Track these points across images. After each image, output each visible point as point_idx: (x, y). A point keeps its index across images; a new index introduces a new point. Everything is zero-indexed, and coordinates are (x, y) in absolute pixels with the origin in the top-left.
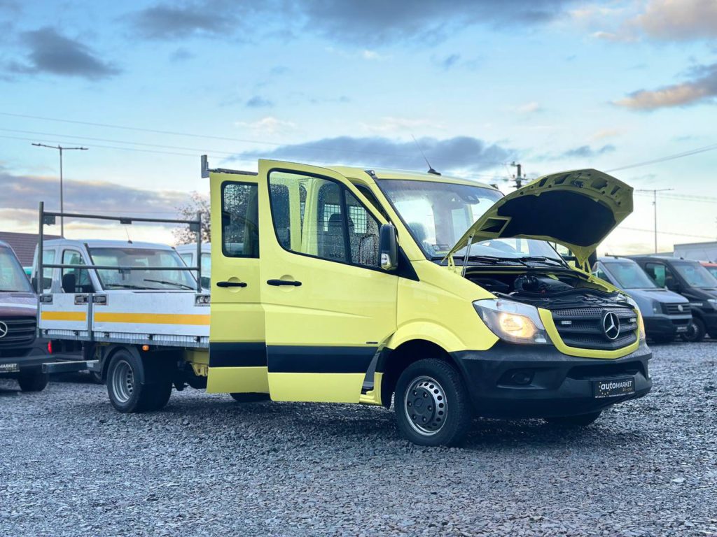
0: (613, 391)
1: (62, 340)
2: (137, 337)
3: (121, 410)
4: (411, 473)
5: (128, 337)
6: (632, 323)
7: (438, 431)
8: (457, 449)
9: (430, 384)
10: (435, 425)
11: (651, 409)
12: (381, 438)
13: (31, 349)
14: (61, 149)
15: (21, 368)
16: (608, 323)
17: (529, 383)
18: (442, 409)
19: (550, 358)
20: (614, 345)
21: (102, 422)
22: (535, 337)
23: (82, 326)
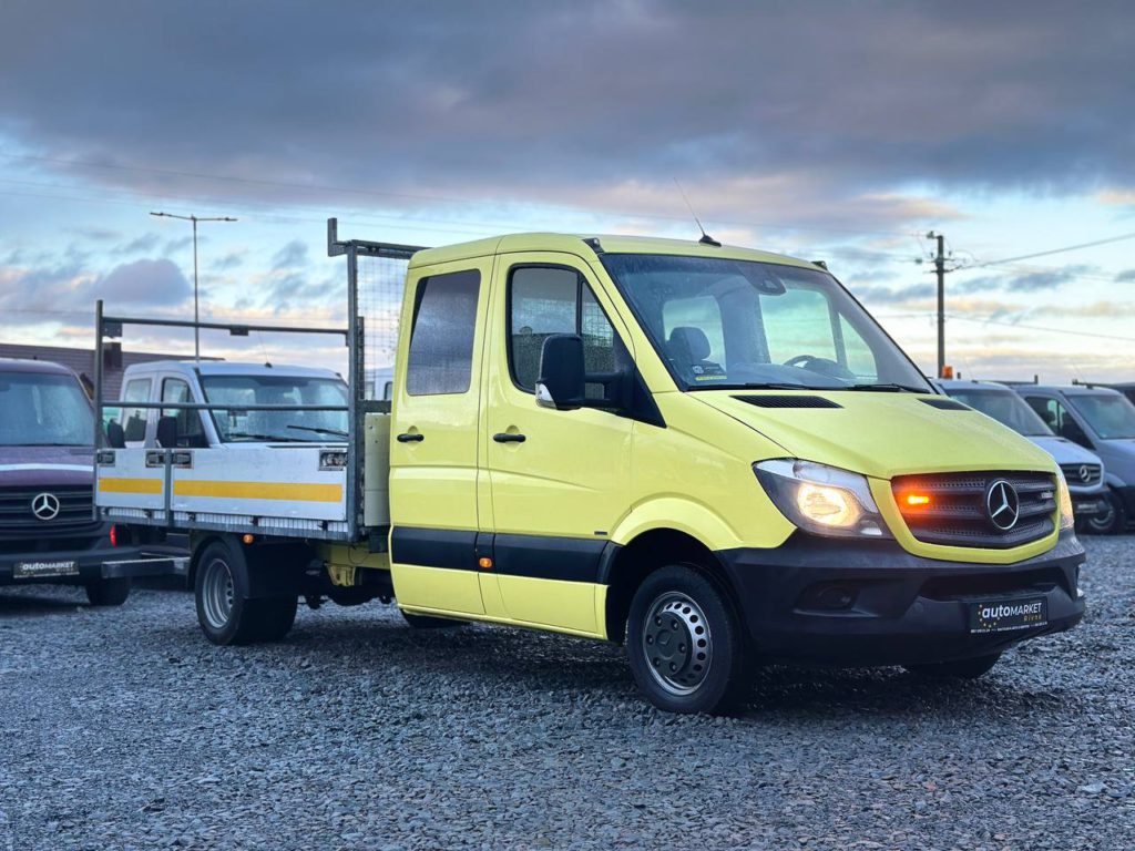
0: (1004, 621)
1: (130, 525)
2: (235, 521)
3: (214, 639)
4: (624, 765)
5: (223, 520)
6: (1045, 501)
7: (697, 687)
8: (727, 719)
9: (684, 606)
10: (691, 676)
11: (1102, 648)
12: (609, 697)
13: (98, 538)
14: (194, 219)
15: (81, 569)
16: (997, 501)
17: (847, 608)
18: (703, 650)
19: (887, 562)
20: (1008, 539)
21: (173, 661)
22: (860, 526)
23: (157, 502)
